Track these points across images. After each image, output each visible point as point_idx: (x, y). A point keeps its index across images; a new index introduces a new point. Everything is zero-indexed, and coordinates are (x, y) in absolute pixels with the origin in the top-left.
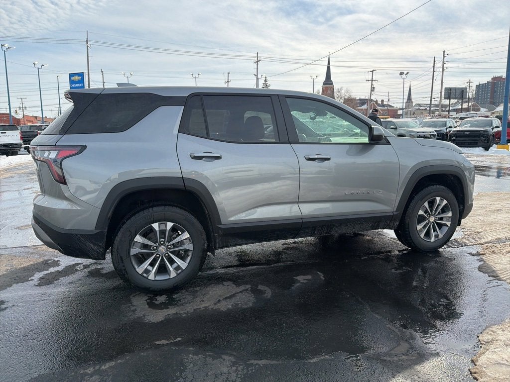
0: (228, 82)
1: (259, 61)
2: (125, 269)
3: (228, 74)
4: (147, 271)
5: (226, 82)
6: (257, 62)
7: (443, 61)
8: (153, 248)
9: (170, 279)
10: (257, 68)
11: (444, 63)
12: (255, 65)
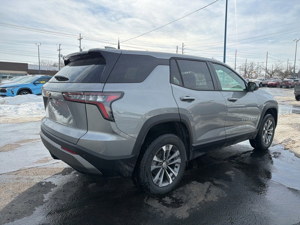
0: (60, 50)
1: (82, 39)
2: (148, 182)
3: (60, 45)
4: (158, 181)
5: (58, 50)
6: (80, 39)
7: (183, 49)
8: (160, 164)
9: (169, 184)
10: (80, 43)
11: (183, 50)
12: (79, 41)
